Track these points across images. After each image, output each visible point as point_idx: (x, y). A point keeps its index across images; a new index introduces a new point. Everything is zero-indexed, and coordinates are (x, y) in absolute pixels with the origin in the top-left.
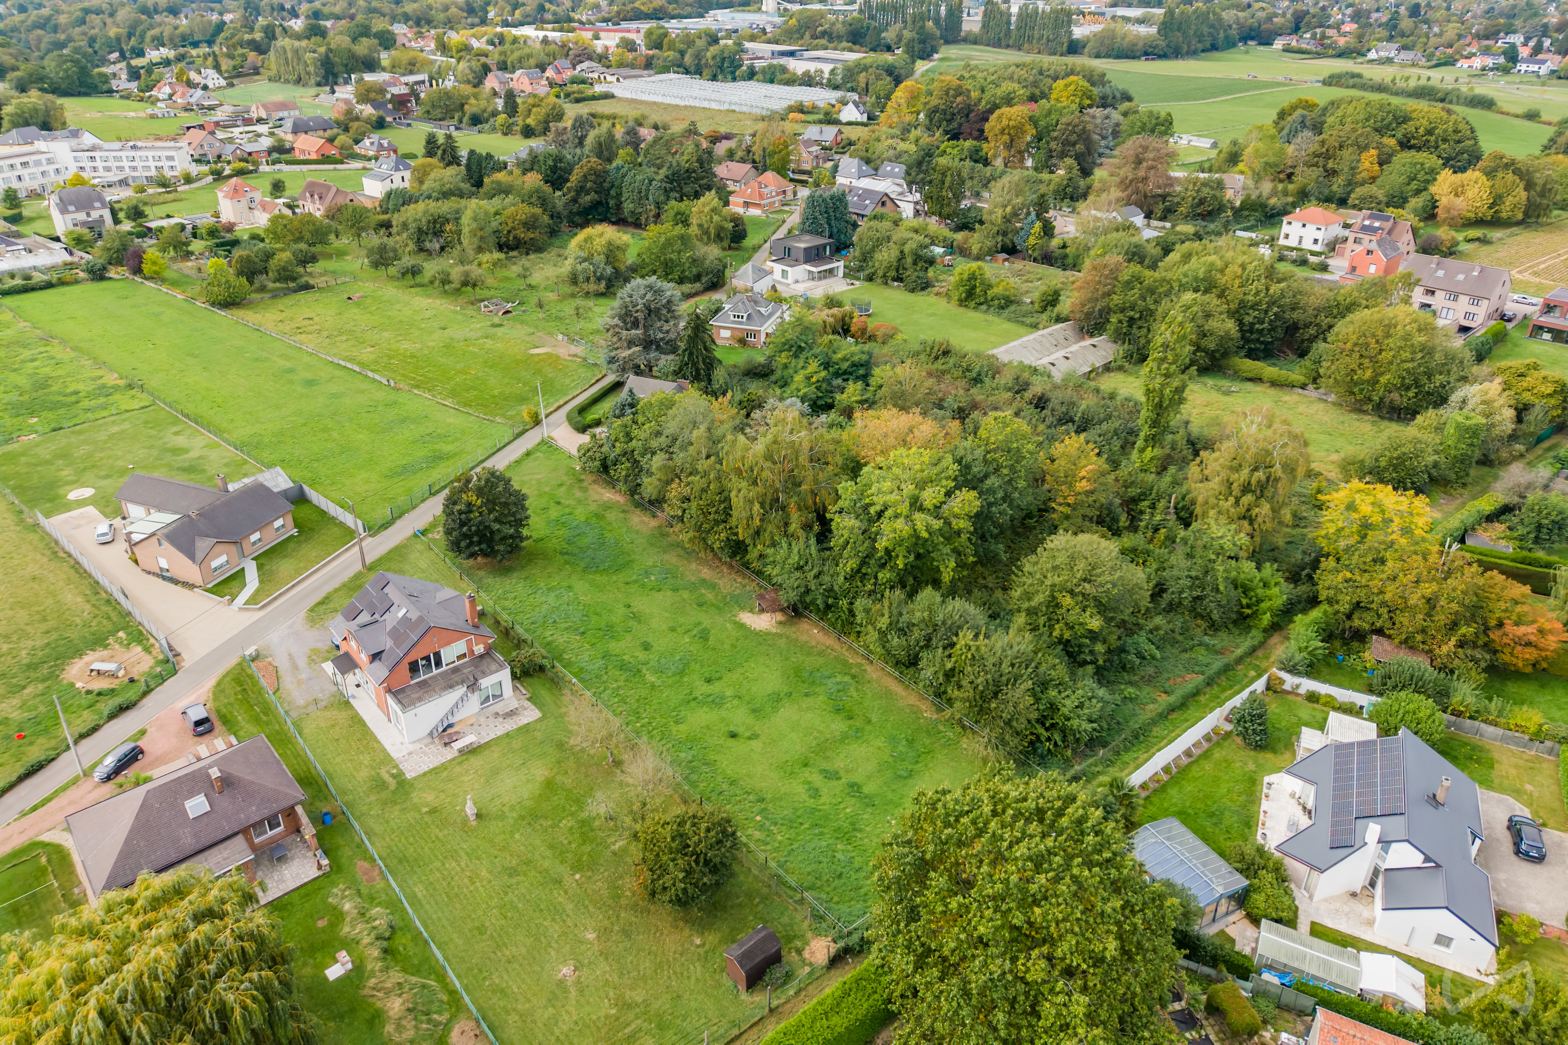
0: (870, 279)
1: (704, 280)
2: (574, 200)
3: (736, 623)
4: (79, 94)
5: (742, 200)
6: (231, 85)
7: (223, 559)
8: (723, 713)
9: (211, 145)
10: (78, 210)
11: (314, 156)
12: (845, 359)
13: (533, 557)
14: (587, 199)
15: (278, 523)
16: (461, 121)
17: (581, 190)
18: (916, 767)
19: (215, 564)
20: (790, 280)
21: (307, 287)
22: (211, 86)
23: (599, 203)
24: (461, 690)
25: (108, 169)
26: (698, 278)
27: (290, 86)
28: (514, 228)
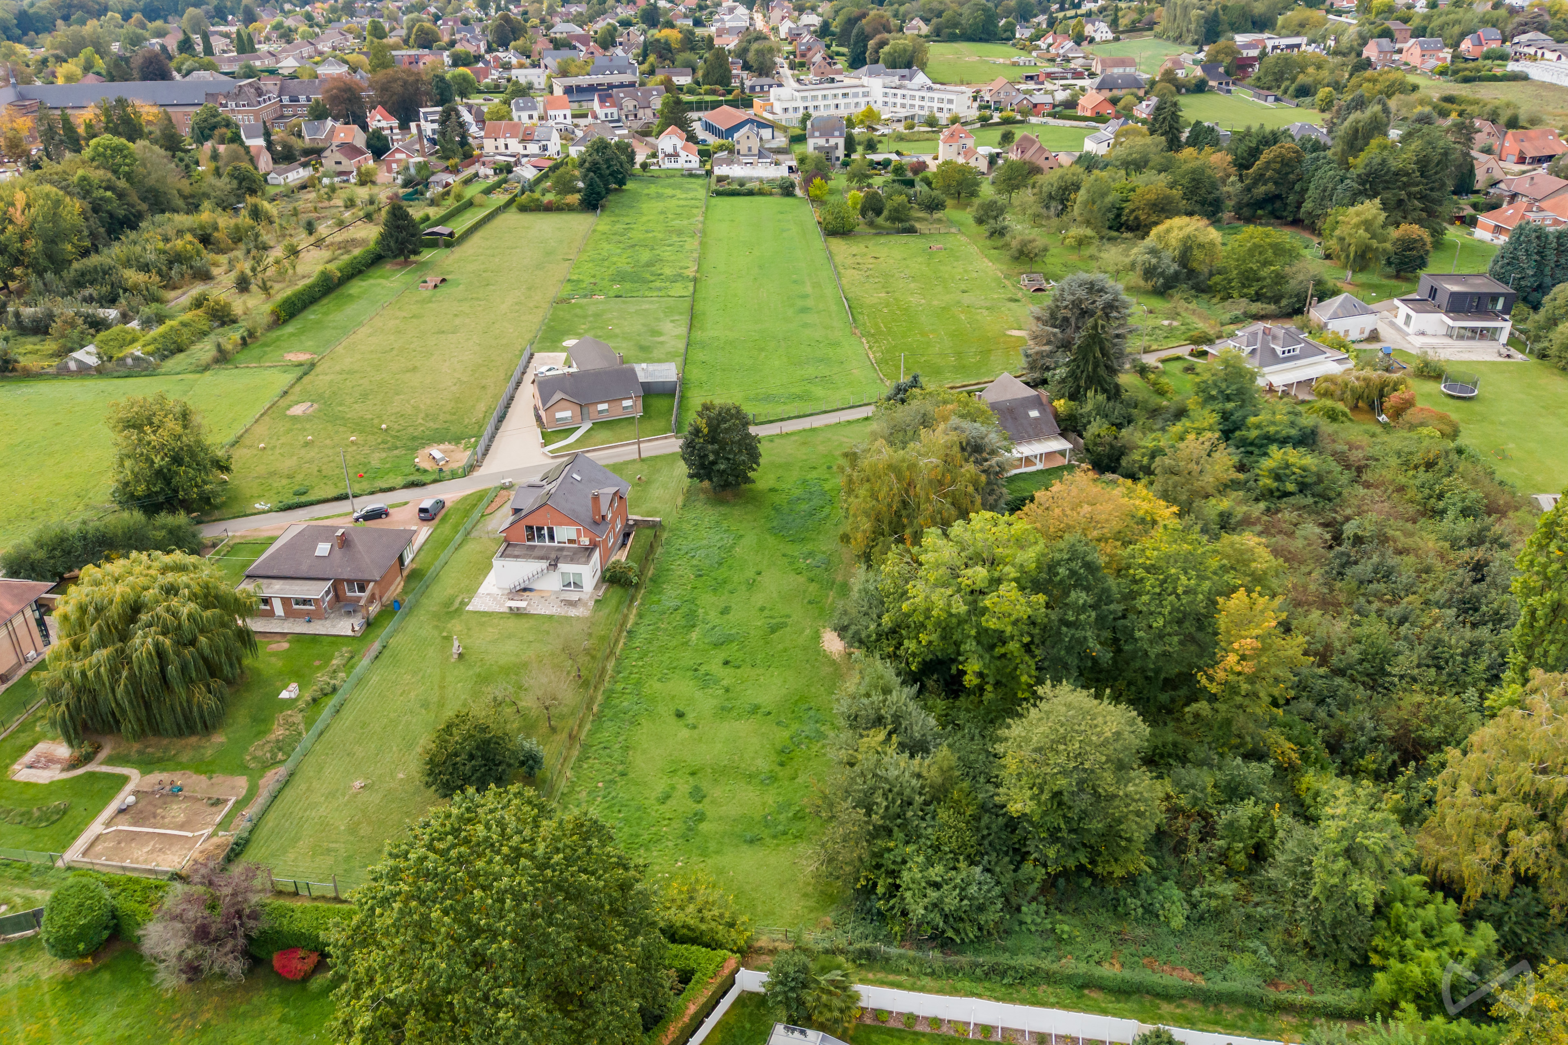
0: (1543, 356)
1: (1284, 302)
2: (1248, 189)
3: (817, 631)
4: (981, 40)
5: (1493, 223)
6: (1117, 39)
7: (568, 414)
8: (698, 694)
9: (1007, 94)
10: (821, 136)
11: (1088, 114)
12: (1258, 426)
13: (754, 500)
14: (1261, 190)
15: (627, 403)
16: (1285, 92)
17: (1260, 178)
18: (768, 840)
19: (559, 415)
20: (1410, 330)
21: (911, 230)
22: (1098, 39)
23: (1278, 197)
24: (544, 564)
25: (903, 106)
26: (1276, 299)
27: (1169, 43)
28: (1138, 208)
